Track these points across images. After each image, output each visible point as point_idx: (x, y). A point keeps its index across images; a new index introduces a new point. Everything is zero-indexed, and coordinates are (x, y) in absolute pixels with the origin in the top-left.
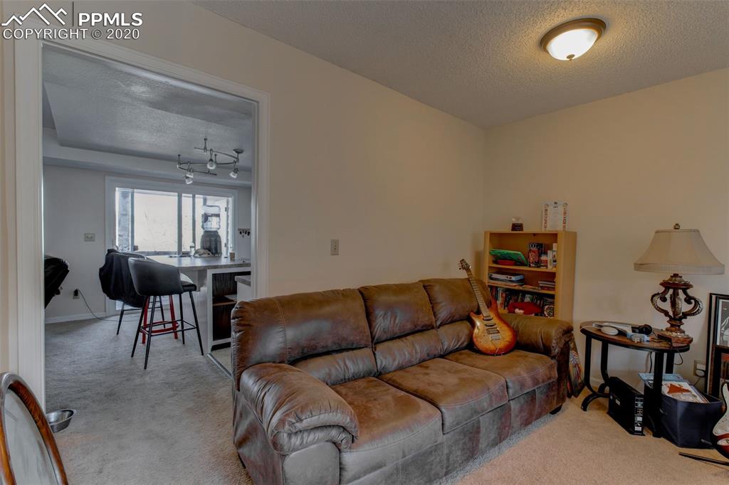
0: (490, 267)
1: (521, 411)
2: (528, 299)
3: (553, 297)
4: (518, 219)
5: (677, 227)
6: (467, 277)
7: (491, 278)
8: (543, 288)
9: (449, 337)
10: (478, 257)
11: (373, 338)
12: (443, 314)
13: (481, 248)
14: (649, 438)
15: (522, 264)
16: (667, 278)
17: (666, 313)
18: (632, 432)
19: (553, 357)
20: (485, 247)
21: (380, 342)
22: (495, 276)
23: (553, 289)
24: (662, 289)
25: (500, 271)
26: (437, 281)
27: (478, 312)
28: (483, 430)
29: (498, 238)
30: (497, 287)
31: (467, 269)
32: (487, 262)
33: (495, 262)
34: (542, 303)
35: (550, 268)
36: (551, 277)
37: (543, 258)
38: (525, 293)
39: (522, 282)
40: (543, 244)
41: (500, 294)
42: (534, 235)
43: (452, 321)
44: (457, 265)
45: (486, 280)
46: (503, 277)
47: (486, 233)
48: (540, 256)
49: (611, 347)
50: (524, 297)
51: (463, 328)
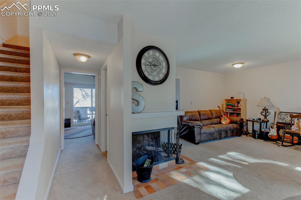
0: (226, 108)
1: (230, 133)
2: (235, 115)
3: (240, 114)
4: (232, 96)
5: (265, 98)
6: (219, 109)
7: (226, 110)
8: (238, 112)
9: (215, 120)
10: (223, 105)
11: (201, 119)
12: (214, 116)
13: (223, 103)
14: (259, 140)
15: (234, 107)
16: (263, 108)
17: (264, 115)
18: (255, 138)
19: (238, 124)
20: (224, 103)
21: (202, 120)
22: (227, 110)
23: (240, 112)
24: (263, 110)
25: (228, 108)
26: (212, 110)
27: (222, 116)
28: (222, 134)
29: (227, 101)
30: (228, 112)
31: (220, 108)
32: (225, 106)
33: (227, 106)
34: (238, 115)
35: (240, 107)
36: (240, 109)
37: (239, 105)
38: (235, 113)
39: (234, 111)
40: (238, 102)
41: (228, 114)
42: (237, 100)
43: (216, 118)
44: (217, 107)
45: (225, 111)
46: (229, 110)
47: (224, 99)
48: (238, 104)
49: (248, 121)
50: (234, 114)
51: (218, 120)
